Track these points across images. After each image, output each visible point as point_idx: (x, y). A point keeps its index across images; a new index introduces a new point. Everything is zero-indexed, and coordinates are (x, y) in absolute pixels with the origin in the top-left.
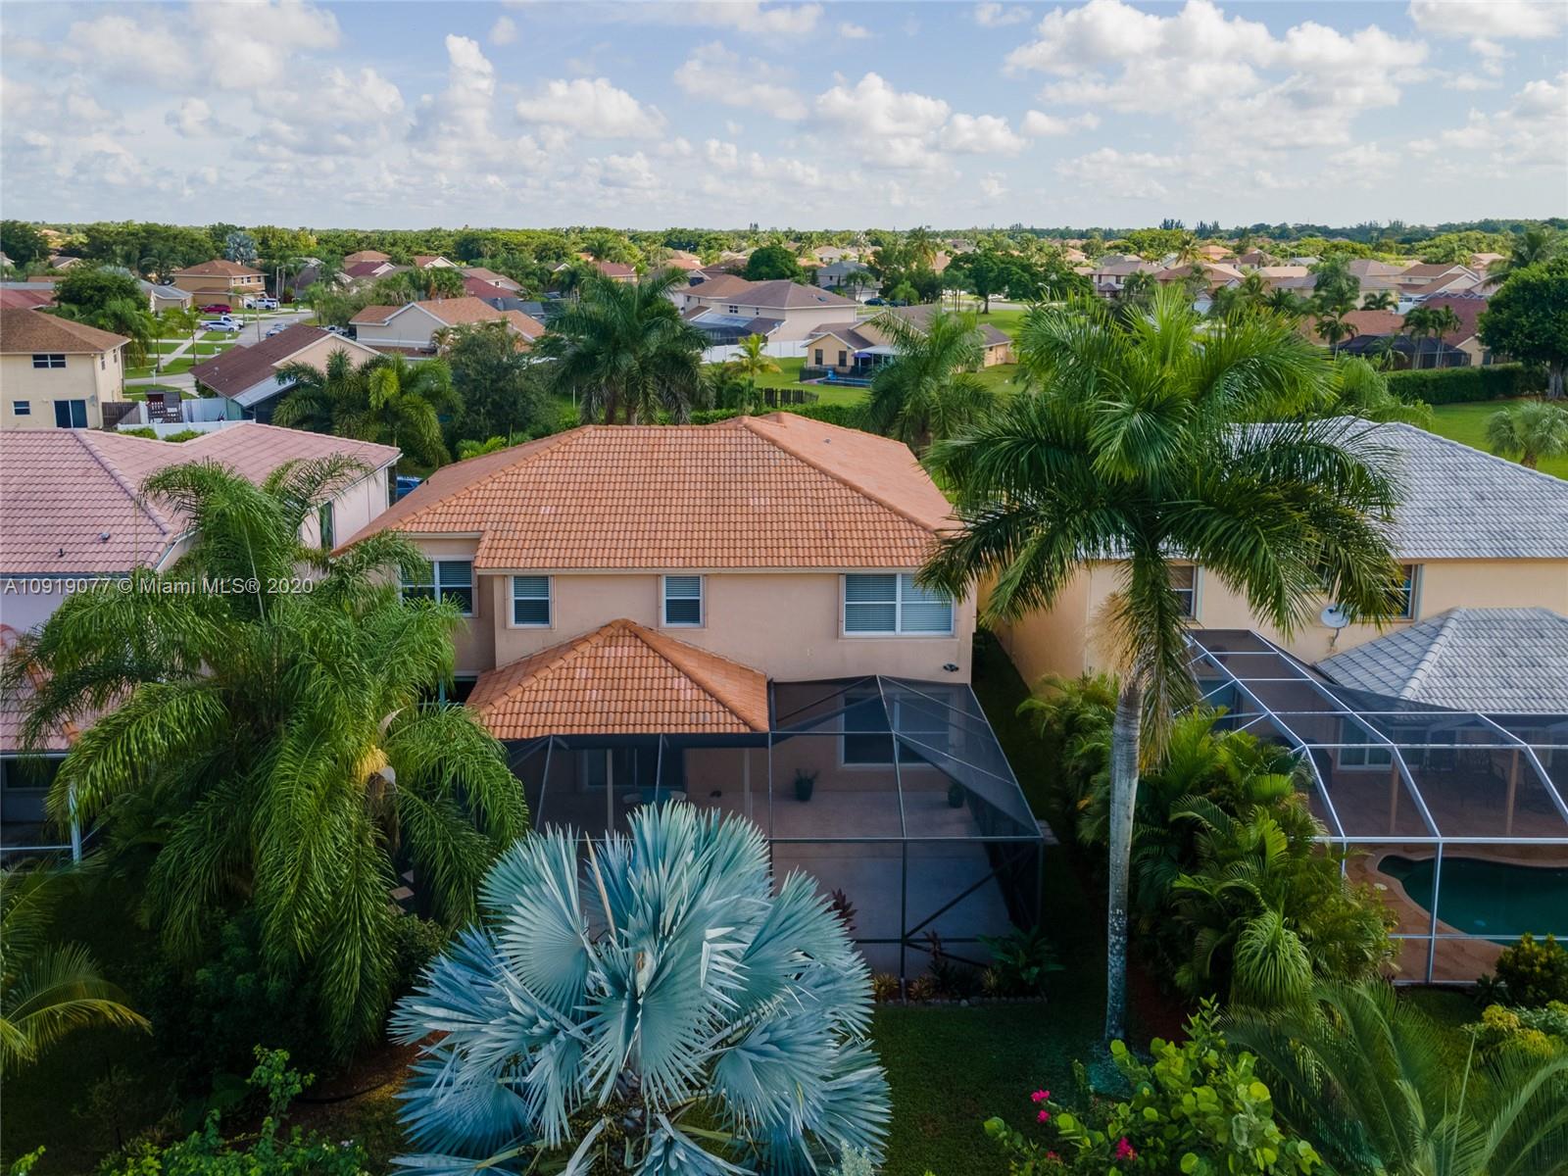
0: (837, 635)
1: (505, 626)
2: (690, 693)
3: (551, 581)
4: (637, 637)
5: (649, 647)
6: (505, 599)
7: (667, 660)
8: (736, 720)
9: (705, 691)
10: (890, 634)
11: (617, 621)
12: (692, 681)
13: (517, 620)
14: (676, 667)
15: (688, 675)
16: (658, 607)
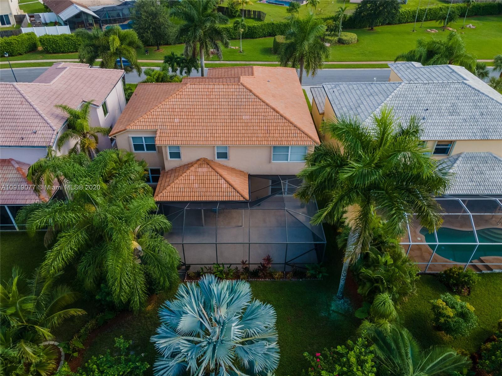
0: (270, 162)
1: (167, 159)
2: (225, 185)
3: (180, 148)
4: (208, 164)
5: (212, 168)
6: (166, 153)
7: (218, 173)
8: (239, 195)
9: (230, 184)
10: (287, 161)
11: (201, 158)
12: (225, 181)
13: (171, 158)
14: (221, 176)
15: (224, 179)
16: (214, 155)
